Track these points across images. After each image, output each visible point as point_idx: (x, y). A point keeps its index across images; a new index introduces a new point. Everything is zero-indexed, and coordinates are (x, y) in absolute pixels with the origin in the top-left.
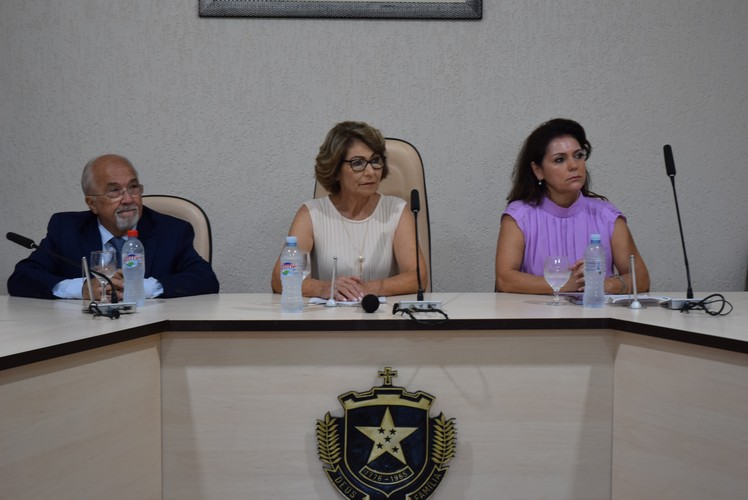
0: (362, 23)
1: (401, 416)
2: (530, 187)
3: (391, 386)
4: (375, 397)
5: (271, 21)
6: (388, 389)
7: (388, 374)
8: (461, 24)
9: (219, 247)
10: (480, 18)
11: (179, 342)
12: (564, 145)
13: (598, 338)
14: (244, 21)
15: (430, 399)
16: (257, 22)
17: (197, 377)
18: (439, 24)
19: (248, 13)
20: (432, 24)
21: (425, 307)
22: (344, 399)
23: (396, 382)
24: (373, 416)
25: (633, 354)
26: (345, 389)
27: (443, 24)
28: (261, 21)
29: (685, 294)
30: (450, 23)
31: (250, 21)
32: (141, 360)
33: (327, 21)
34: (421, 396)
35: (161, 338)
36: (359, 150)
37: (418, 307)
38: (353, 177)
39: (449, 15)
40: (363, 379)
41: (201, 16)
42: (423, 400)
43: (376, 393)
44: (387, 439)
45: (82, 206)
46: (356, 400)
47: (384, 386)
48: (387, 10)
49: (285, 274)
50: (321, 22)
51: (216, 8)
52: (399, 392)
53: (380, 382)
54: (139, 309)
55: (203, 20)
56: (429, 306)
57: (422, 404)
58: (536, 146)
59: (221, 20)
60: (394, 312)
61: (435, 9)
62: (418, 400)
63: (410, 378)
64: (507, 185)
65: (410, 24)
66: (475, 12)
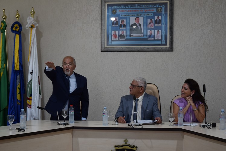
0: (142, 52)
3: (127, 144)
4: (123, 146)
5: (119, 52)
6: (126, 145)
7: (126, 141)
8: (168, 52)
10: (173, 51)
11: (77, 132)
13: (179, 134)
14: (112, 52)
15: (136, 147)
16: (115, 53)
17: (81, 140)
18: (162, 52)
19: (113, 51)
20: (160, 52)
21: (138, 125)
22: (115, 147)
23: (128, 143)
24: (121, 150)
25: (188, 138)
26: (116, 144)
27: (163, 52)
28: (117, 52)
29: (205, 123)
30: (165, 52)
31: (114, 52)
32: (66, 137)
33: (133, 52)
34: (134, 147)
35: (72, 131)
37: (136, 125)
39: (164, 50)
40: (120, 142)
41: (102, 51)
42: (134, 148)
43: (123, 145)
46: (118, 147)
47: (125, 144)
48: (148, 49)
49: (103, 116)
50: (131, 52)
51: (105, 49)
52: (129, 145)
53: (124, 143)
54: (70, 124)
55: (102, 52)
56: (139, 125)
57: (134, 149)
59: (107, 52)
60: (129, 126)
61: (161, 49)
62: (133, 148)
65: (155, 52)
66: (171, 49)
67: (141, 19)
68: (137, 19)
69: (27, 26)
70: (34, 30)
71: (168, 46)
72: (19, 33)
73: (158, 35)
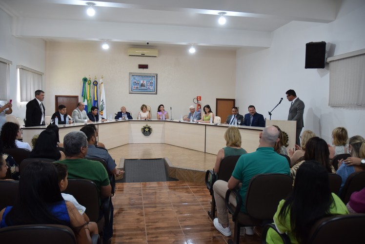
1: (148, 128)
2: (159, 111)
9: (132, 115)
11: (130, 122)
12: (161, 107)
17: (132, 125)
18: (152, 94)
19: (134, 93)
24: (146, 128)
30: (154, 95)
32: (127, 123)
36: (144, 107)
38: (144, 109)
40: (145, 125)
41: (129, 94)
44: (147, 130)
45: (120, 111)
46: (144, 127)
47: (147, 126)
57: (150, 127)
58: (159, 107)
59: (131, 94)
63: (149, 125)
64: (157, 111)
66: (156, 94)
67: (145, 81)
68: (144, 81)
69: (99, 83)
70: (103, 84)
71: (155, 92)
72: (96, 85)
73: (152, 88)
